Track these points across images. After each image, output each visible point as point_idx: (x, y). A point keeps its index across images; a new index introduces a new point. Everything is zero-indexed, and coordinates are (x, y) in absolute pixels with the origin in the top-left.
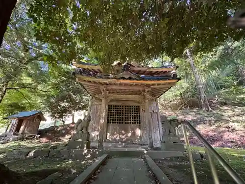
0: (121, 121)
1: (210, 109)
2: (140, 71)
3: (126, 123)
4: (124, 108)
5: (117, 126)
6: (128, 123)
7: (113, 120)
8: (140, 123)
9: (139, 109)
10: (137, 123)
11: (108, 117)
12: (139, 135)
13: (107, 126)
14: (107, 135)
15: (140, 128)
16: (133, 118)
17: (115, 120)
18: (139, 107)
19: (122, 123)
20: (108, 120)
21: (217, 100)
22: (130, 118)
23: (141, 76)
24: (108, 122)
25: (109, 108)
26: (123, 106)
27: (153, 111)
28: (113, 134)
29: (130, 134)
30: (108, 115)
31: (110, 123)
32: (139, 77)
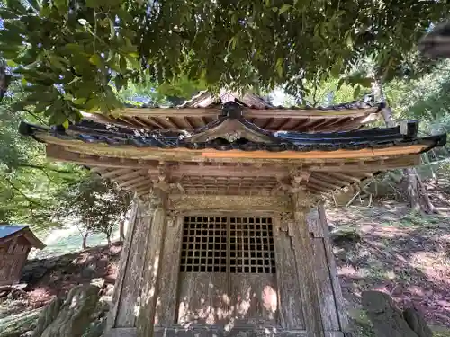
0: (220, 265)
1: (432, 207)
2: (271, 120)
3: (233, 270)
4: (229, 223)
5: (209, 281)
6: (240, 270)
7: (197, 261)
8: (274, 271)
9: (270, 227)
10: (267, 270)
11: (183, 254)
12: (274, 310)
13: (180, 280)
14: (178, 307)
15: (274, 287)
16: (253, 255)
17: (203, 261)
18: (270, 220)
19: (224, 270)
20: (183, 261)
21: (436, 183)
22: (246, 255)
23: (276, 134)
24: (182, 269)
25: (186, 226)
26: (224, 220)
27: (312, 234)
28: (194, 306)
29: (246, 306)
30: (184, 246)
31: (189, 269)
32: (270, 136)
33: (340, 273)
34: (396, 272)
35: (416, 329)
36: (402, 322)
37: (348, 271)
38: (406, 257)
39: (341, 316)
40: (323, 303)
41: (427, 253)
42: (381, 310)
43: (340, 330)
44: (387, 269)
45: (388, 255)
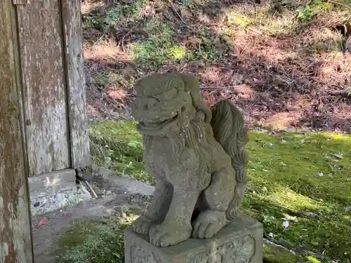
33: (87, 55)
34: (189, 46)
35: (223, 139)
36: (205, 128)
37: (106, 50)
38: (212, 16)
39: (75, 141)
40: (40, 120)
41: (246, 6)
42: (173, 114)
43: (71, 167)
44: (176, 40)
45: (184, 12)
